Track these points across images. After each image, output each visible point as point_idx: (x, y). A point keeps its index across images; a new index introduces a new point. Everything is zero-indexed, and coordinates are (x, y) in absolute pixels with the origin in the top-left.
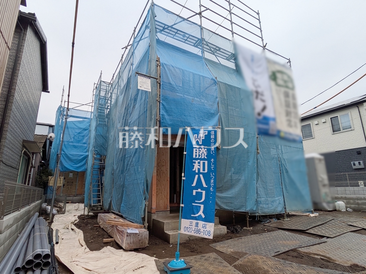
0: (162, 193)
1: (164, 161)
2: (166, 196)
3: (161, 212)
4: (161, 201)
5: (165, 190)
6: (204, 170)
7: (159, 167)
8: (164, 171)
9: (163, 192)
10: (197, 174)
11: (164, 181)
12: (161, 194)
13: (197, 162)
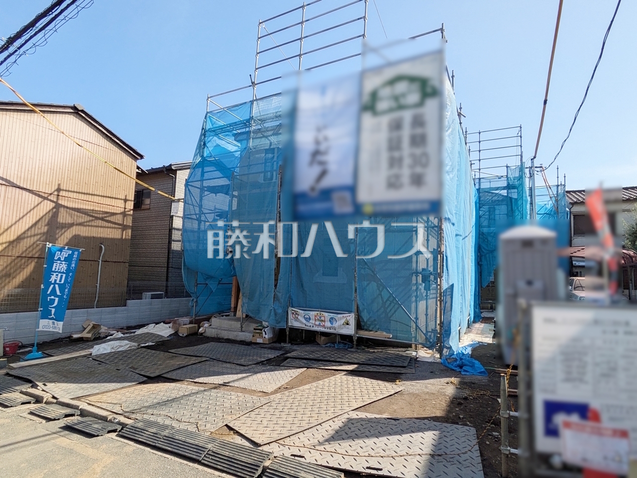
6: (60, 281)
10: (53, 284)
13: (55, 274)
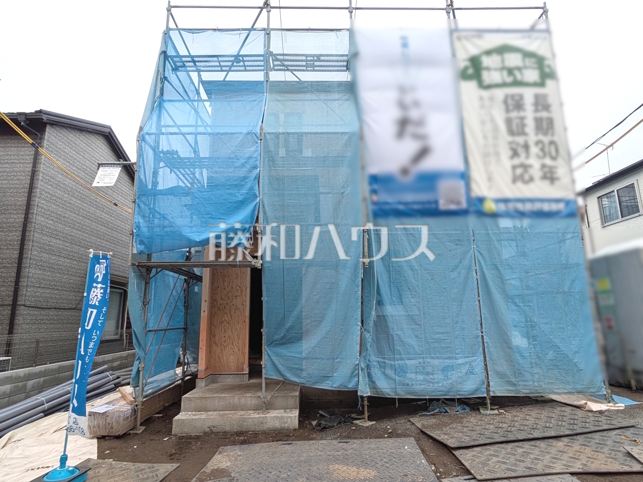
0: (233, 344)
1: (238, 288)
2: (241, 350)
3: (231, 376)
4: (232, 357)
5: (239, 339)
7: (229, 299)
8: (238, 307)
9: (236, 342)
11: (239, 322)
12: (232, 346)
